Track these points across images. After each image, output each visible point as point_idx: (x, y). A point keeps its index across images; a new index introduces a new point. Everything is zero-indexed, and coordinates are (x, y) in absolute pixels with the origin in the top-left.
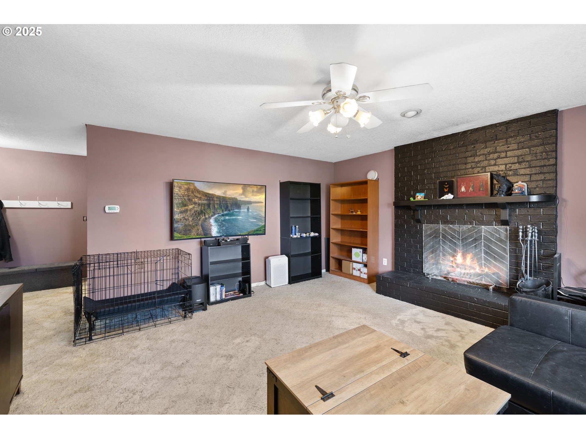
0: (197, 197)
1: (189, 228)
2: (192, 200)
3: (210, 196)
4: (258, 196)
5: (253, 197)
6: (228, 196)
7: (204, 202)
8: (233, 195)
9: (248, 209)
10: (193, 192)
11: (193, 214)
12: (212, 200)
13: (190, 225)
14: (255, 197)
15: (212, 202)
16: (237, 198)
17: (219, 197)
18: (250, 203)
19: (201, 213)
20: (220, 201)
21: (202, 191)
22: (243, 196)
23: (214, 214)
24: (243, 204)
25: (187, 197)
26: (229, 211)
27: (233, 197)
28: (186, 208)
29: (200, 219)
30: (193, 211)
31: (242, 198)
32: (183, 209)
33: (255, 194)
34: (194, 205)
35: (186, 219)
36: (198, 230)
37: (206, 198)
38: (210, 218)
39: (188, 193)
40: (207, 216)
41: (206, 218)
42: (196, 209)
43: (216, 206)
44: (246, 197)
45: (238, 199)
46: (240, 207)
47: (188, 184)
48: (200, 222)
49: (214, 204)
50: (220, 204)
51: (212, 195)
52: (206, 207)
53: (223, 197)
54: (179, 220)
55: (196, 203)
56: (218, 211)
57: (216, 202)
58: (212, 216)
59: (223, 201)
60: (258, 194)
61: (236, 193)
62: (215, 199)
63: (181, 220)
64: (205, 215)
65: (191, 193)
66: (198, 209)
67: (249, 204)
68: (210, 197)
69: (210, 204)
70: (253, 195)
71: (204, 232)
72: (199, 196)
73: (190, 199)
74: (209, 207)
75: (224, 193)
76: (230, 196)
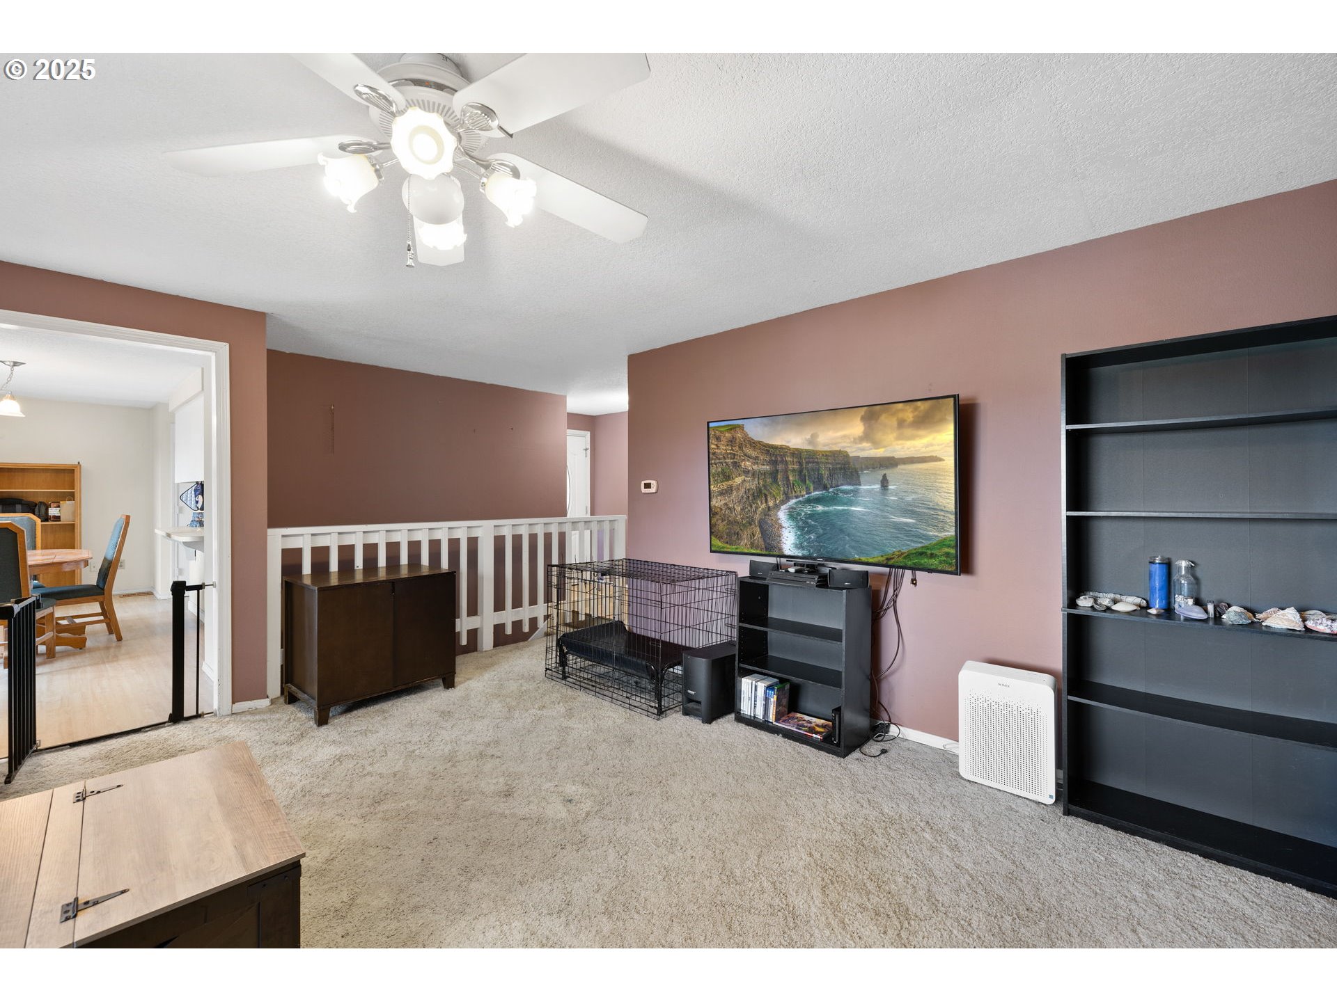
0: (749, 457)
1: (736, 528)
2: (739, 466)
3: (777, 452)
4: (921, 437)
5: (900, 442)
6: (820, 448)
7: (764, 467)
8: (836, 444)
9: (884, 483)
10: (741, 448)
11: (742, 497)
12: (782, 461)
13: (738, 522)
14: (909, 443)
15: (781, 467)
16: (848, 450)
17: (797, 453)
18: (891, 462)
19: (760, 494)
20: (800, 464)
21: (759, 442)
22: (865, 445)
23: (788, 499)
24: (867, 468)
25: (731, 459)
26: (825, 488)
27: (836, 448)
28: (730, 483)
29: (757, 508)
30: (743, 490)
31: (863, 450)
32: (725, 485)
33: (908, 432)
34: (744, 477)
35: (730, 509)
36: (754, 536)
37: (768, 458)
38: (777, 507)
39: (732, 449)
40: (771, 504)
41: (769, 508)
42: (747, 485)
43: (791, 478)
44: (876, 444)
45: (851, 455)
46: (858, 477)
47: (731, 429)
48: (757, 517)
49: (786, 471)
50: (801, 471)
51: (782, 448)
52: (769, 480)
53: (807, 451)
54: (719, 510)
55: (749, 471)
56: (797, 489)
57: (790, 467)
58: (783, 502)
59: (807, 463)
60: (921, 432)
61: (845, 436)
62: (789, 459)
63: (721, 509)
64: (766, 502)
65: (737, 448)
66: (752, 484)
67: (887, 467)
68: (775, 454)
69: (777, 471)
70: (899, 438)
71: (765, 541)
72: (754, 454)
73: (736, 462)
74: (775, 480)
75: (811, 442)
76: (826, 449)
